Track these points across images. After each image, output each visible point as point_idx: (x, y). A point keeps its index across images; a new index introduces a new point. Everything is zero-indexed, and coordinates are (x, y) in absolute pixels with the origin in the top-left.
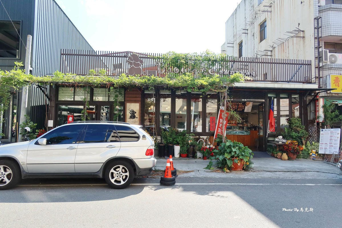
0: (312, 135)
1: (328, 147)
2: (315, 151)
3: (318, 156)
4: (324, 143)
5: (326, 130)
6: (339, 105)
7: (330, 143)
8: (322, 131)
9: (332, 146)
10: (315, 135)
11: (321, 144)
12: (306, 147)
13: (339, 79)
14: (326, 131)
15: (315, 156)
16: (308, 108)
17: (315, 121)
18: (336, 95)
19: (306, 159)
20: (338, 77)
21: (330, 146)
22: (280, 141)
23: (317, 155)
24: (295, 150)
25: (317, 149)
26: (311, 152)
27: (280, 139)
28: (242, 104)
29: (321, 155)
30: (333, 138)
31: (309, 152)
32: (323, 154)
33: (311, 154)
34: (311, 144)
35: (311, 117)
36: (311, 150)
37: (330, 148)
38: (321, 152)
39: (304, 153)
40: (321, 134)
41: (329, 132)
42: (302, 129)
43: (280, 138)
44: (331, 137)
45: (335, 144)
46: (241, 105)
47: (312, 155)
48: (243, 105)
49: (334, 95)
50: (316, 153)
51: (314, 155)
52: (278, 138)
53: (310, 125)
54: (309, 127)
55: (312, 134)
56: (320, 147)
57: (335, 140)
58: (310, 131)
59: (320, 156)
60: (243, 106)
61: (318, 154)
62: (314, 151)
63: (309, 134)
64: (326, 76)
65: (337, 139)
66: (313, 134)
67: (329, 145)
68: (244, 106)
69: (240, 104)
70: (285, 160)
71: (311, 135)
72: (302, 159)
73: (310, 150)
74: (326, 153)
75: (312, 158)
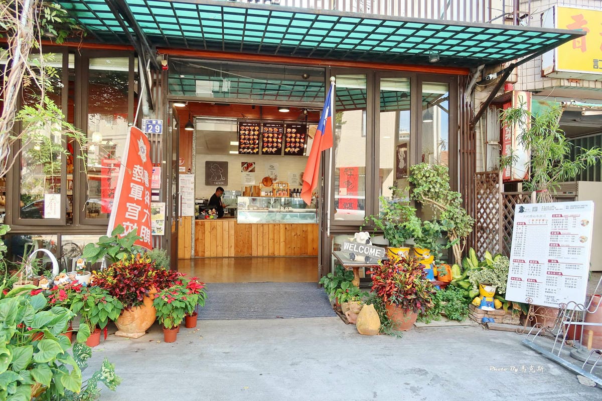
0: (488, 225)
1: (542, 278)
2: (494, 290)
3: (502, 308)
4: (527, 261)
5: (535, 209)
6: (587, 113)
7: (550, 261)
8: (522, 210)
9: (557, 274)
10: (497, 227)
11: (515, 261)
12: (463, 270)
13: (585, 22)
14: (535, 214)
15: (490, 309)
16: (477, 131)
17: (498, 175)
18: (573, 84)
19: (458, 320)
20: (581, 16)
21: (552, 273)
22: (358, 254)
23: (498, 303)
24: (406, 293)
25: (500, 284)
26: (478, 295)
27: (358, 245)
28: (296, 133)
29: (516, 307)
30: (561, 240)
31: (472, 294)
32: (523, 305)
33: (477, 301)
34: (481, 264)
35: (485, 161)
36: (478, 288)
37: (548, 280)
38: (515, 294)
39: (452, 300)
40: (519, 224)
41: (548, 215)
42: (451, 204)
43: (359, 241)
44: (554, 236)
45: (570, 266)
46: (294, 135)
47: (480, 306)
48: (299, 135)
49: (566, 83)
50: (495, 298)
51: (488, 304)
52: (352, 239)
53: (482, 192)
54: (479, 197)
55: (488, 221)
56: (511, 274)
57: (573, 250)
58: (482, 211)
59: (510, 308)
60: (300, 138)
61: (503, 303)
62: (489, 290)
63: (479, 221)
64: (542, 15)
65: (578, 243)
66: (491, 222)
67: (545, 267)
68: (304, 138)
69: (291, 133)
70: (367, 334)
71: (485, 225)
72: (443, 322)
73: (475, 287)
74: (536, 302)
75: (480, 316)
